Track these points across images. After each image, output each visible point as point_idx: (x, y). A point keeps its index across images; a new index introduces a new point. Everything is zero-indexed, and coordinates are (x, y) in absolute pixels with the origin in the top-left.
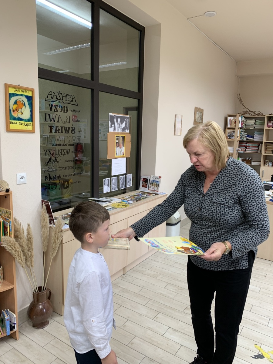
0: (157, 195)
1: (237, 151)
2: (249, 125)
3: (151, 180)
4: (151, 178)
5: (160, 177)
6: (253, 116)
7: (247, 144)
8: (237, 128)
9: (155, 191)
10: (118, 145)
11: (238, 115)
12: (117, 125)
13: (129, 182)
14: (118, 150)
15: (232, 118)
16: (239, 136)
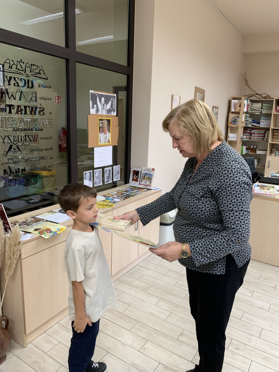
0: (149, 191)
1: (241, 138)
2: (255, 110)
3: (142, 172)
4: (143, 171)
5: (153, 170)
6: (260, 99)
7: (252, 130)
8: (241, 113)
9: (147, 185)
10: (103, 130)
11: (243, 98)
12: (100, 106)
13: (116, 175)
14: (102, 136)
15: (236, 101)
16: (243, 121)
